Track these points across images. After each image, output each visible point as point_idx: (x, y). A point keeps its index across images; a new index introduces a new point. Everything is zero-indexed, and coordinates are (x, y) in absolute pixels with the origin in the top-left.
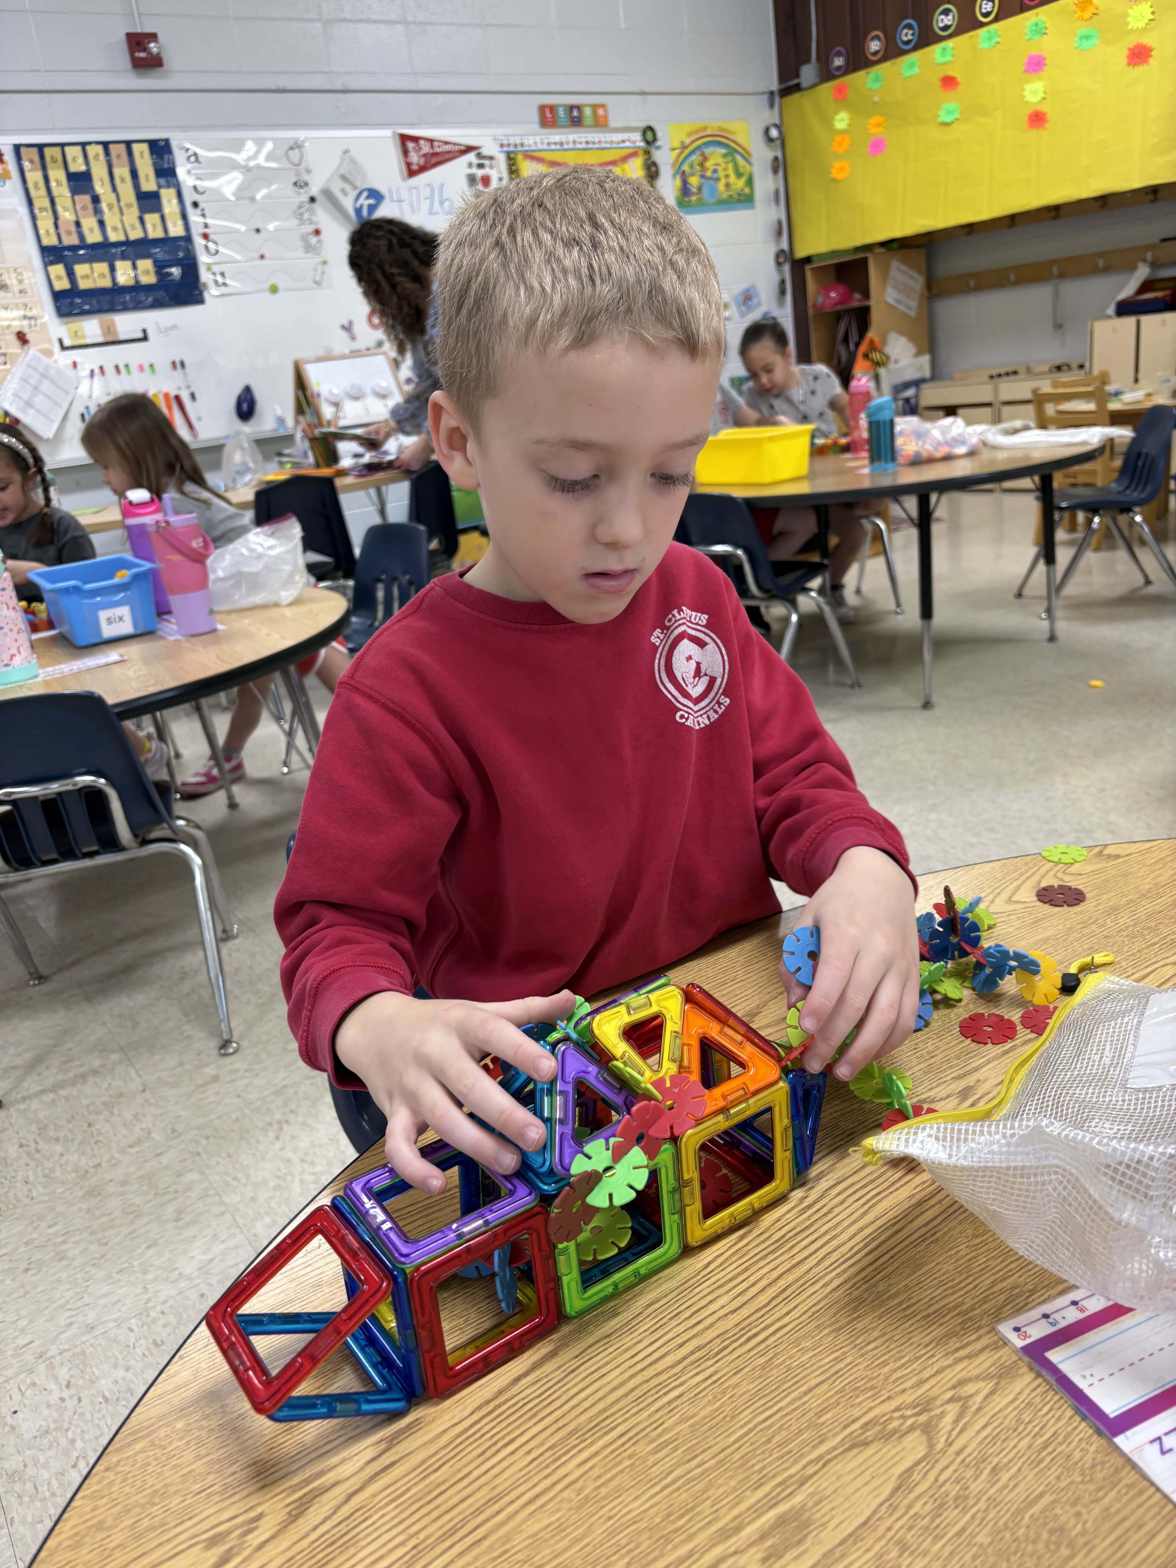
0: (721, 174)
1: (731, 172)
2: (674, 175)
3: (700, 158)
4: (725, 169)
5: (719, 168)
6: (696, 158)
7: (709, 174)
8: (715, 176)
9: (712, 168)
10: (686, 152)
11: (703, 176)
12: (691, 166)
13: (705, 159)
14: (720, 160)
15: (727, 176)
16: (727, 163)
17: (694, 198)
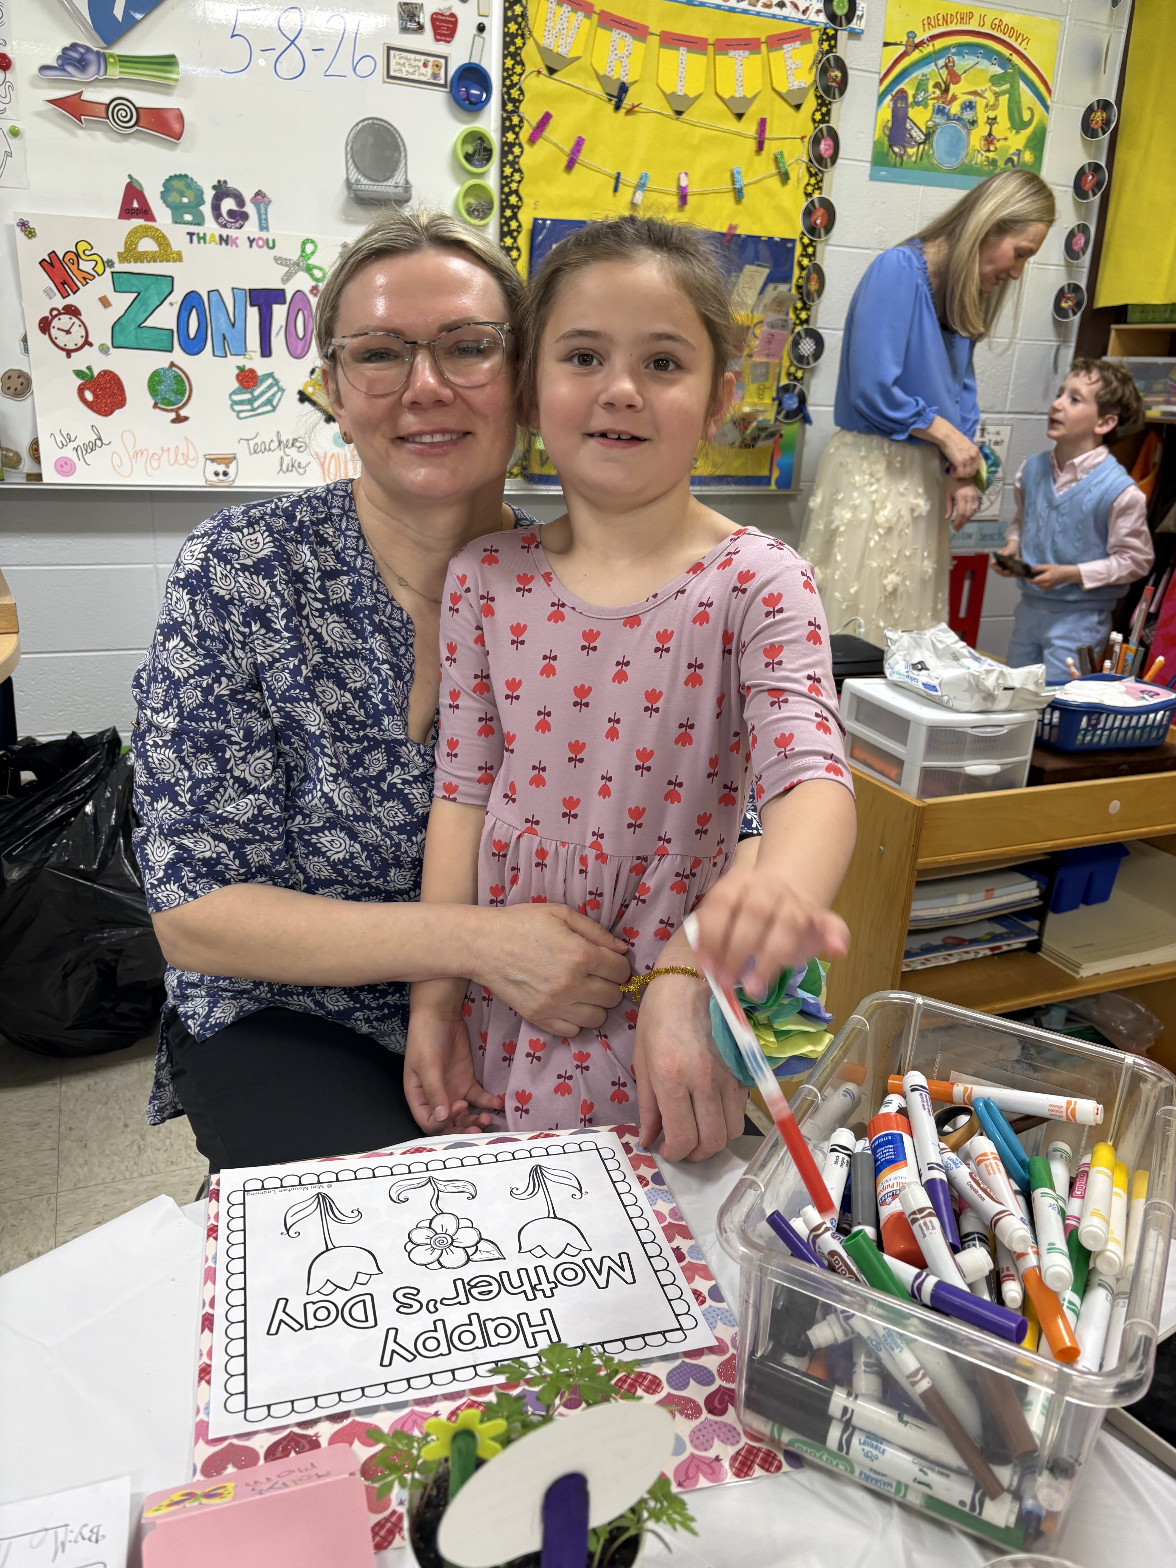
0: (982, 116)
1: (1002, 113)
2: (882, 97)
3: (944, 73)
4: (994, 107)
5: (980, 103)
6: (934, 73)
7: (955, 109)
8: (968, 115)
9: (962, 98)
10: (916, 55)
11: (940, 111)
12: (921, 86)
13: (955, 78)
14: (983, 86)
15: (992, 121)
16: (997, 95)
17: (911, 151)
